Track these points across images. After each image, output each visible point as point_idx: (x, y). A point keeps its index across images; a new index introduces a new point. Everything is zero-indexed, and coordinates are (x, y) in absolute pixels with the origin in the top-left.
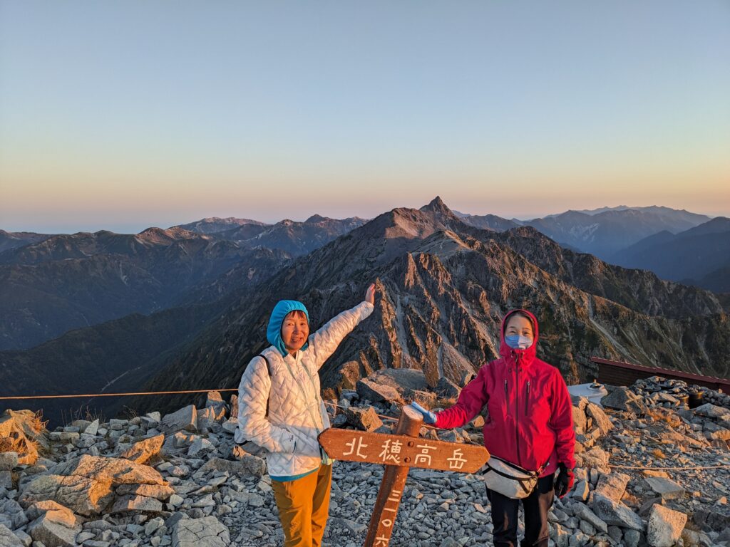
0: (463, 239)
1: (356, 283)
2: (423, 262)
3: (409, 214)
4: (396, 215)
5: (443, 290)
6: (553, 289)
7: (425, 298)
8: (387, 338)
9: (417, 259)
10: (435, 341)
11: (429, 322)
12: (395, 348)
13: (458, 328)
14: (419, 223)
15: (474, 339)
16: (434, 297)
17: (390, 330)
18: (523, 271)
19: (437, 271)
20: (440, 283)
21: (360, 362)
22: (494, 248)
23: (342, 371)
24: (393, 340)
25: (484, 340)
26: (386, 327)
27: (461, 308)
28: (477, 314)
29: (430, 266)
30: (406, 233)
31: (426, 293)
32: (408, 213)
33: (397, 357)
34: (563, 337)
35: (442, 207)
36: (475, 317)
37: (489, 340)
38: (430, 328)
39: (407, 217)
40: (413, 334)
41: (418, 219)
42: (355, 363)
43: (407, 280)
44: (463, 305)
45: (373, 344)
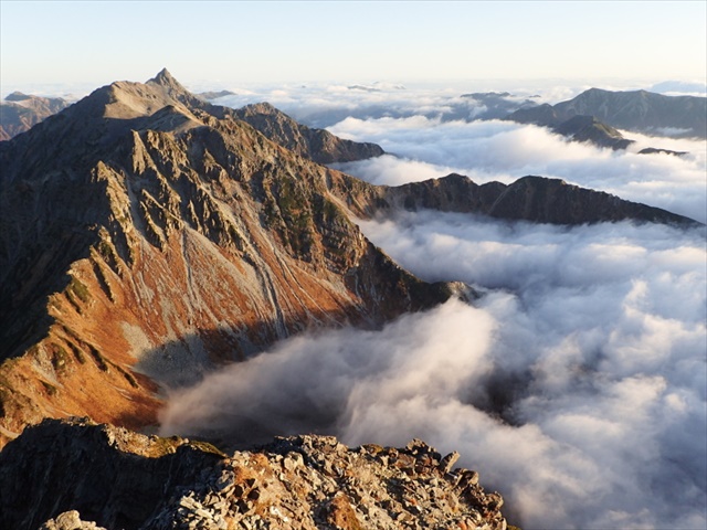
0: (197, 115)
1: (74, 170)
2: (152, 141)
3: (133, 88)
4: (116, 89)
5: (178, 172)
6: (292, 164)
7: (159, 181)
8: (120, 229)
9: (144, 138)
10: (177, 227)
11: (167, 207)
12: (132, 240)
13: (200, 211)
14: (146, 98)
15: (218, 222)
16: (169, 180)
17: (122, 220)
18: (262, 148)
19: (170, 151)
20: (175, 164)
21: (92, 260)
22: (231, 125)
23: (70, 272)
24: (128, 231)
25: (228, 221)
26: (117, 217)
27: (201, 191)
28: (218, 194)
29: (161, 145)
30: (131, 111)
31: (159, 176)
32: (131, 87)
33: (136, 250)
34: (304, 211)
35: (172, 82)
36: (216, 198)
37: (232, 220)
38: (169, 214)
39: (130, 91)
40: (151, 222)
41: (144, 94)
42: (85, 261)
43: (135, 163)
44: (203, 186)
45: (104, 238)
